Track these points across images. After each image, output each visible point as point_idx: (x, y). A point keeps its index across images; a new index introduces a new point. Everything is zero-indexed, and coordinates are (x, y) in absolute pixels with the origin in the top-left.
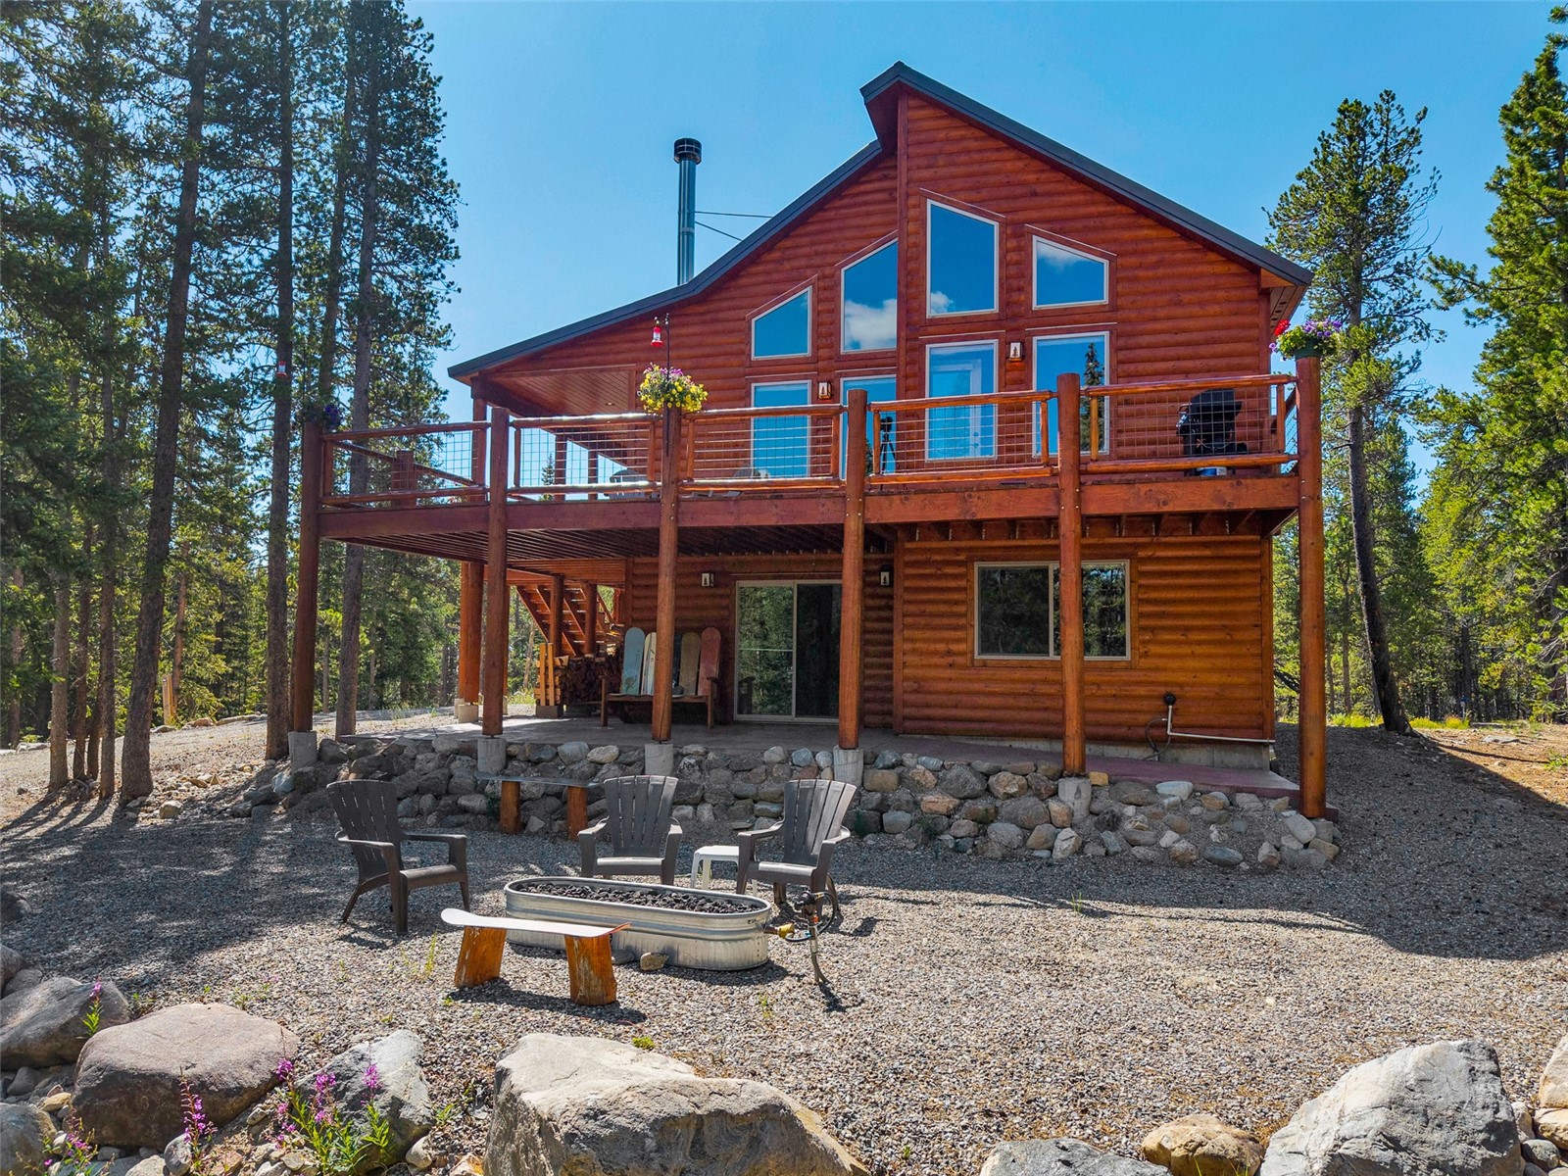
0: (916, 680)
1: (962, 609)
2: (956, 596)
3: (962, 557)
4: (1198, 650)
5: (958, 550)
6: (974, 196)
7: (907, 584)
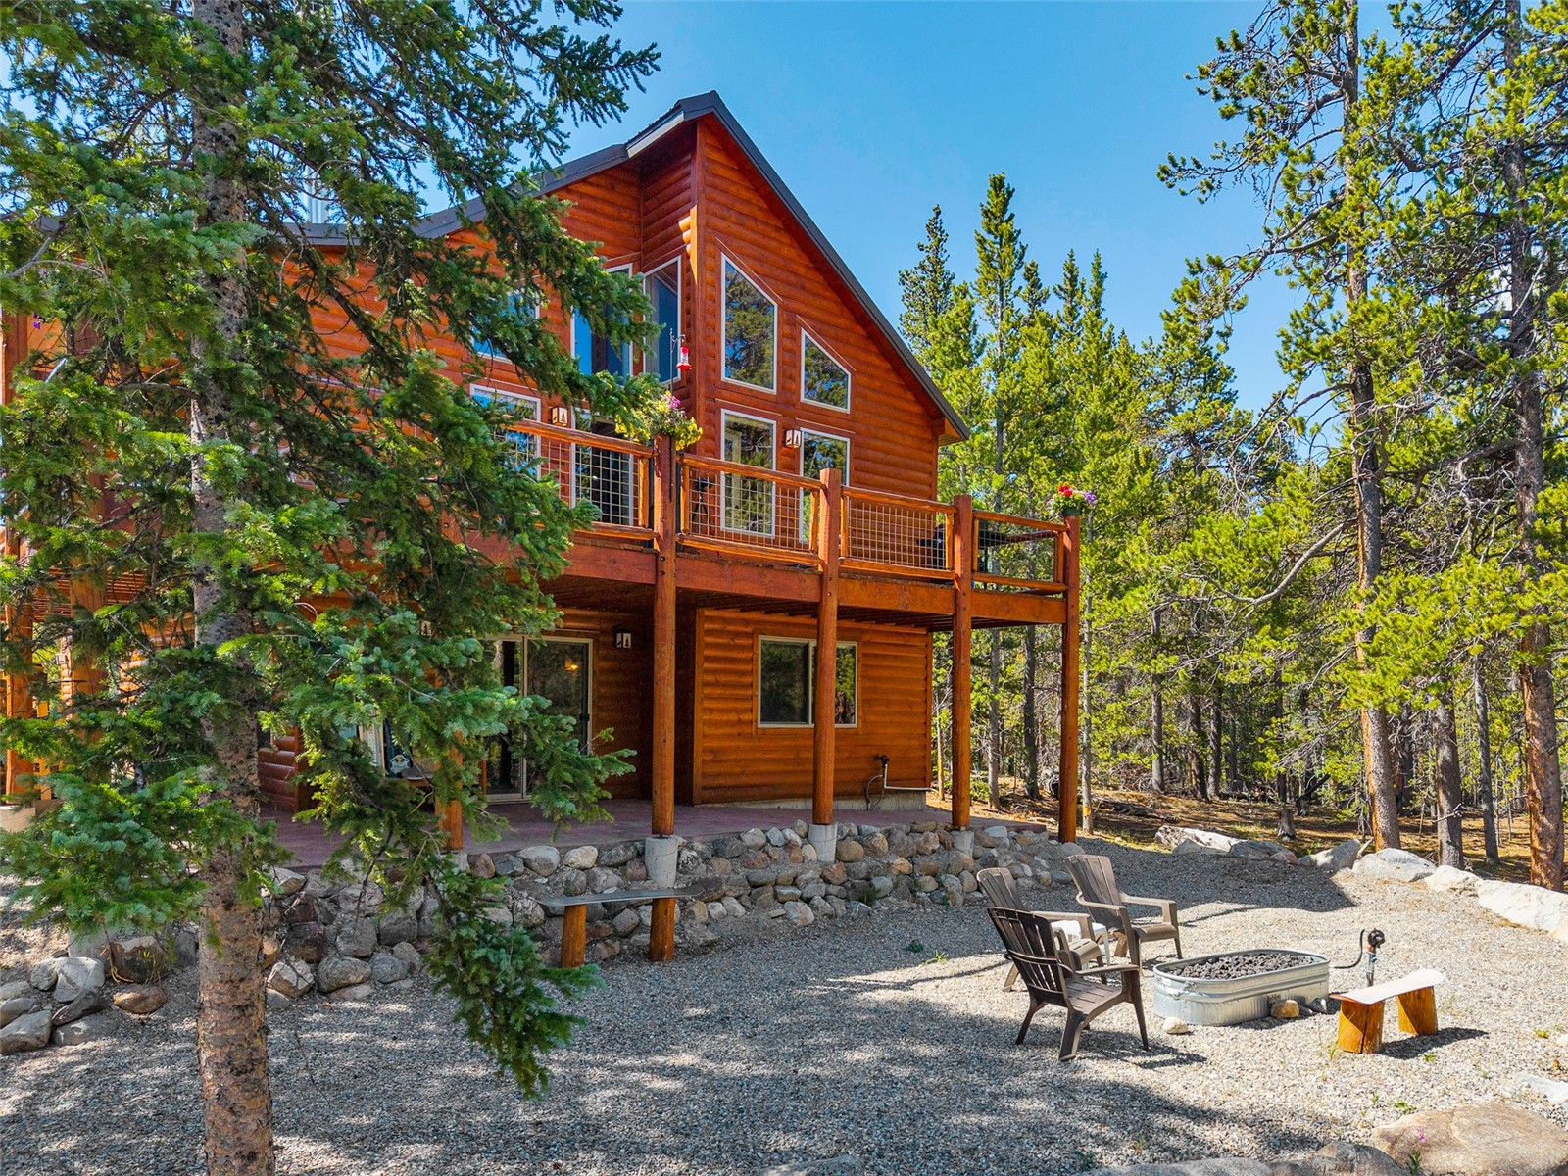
0: (712, 751)
1: (747, 680)
2: (742, 667)
3: (749, 630)
4: (896, 719)
5: (746, 622)
6: (758, 266)
7: (707, 652)
